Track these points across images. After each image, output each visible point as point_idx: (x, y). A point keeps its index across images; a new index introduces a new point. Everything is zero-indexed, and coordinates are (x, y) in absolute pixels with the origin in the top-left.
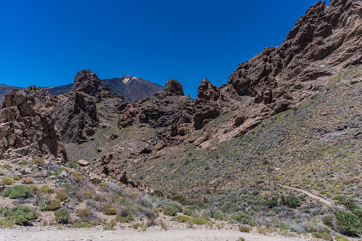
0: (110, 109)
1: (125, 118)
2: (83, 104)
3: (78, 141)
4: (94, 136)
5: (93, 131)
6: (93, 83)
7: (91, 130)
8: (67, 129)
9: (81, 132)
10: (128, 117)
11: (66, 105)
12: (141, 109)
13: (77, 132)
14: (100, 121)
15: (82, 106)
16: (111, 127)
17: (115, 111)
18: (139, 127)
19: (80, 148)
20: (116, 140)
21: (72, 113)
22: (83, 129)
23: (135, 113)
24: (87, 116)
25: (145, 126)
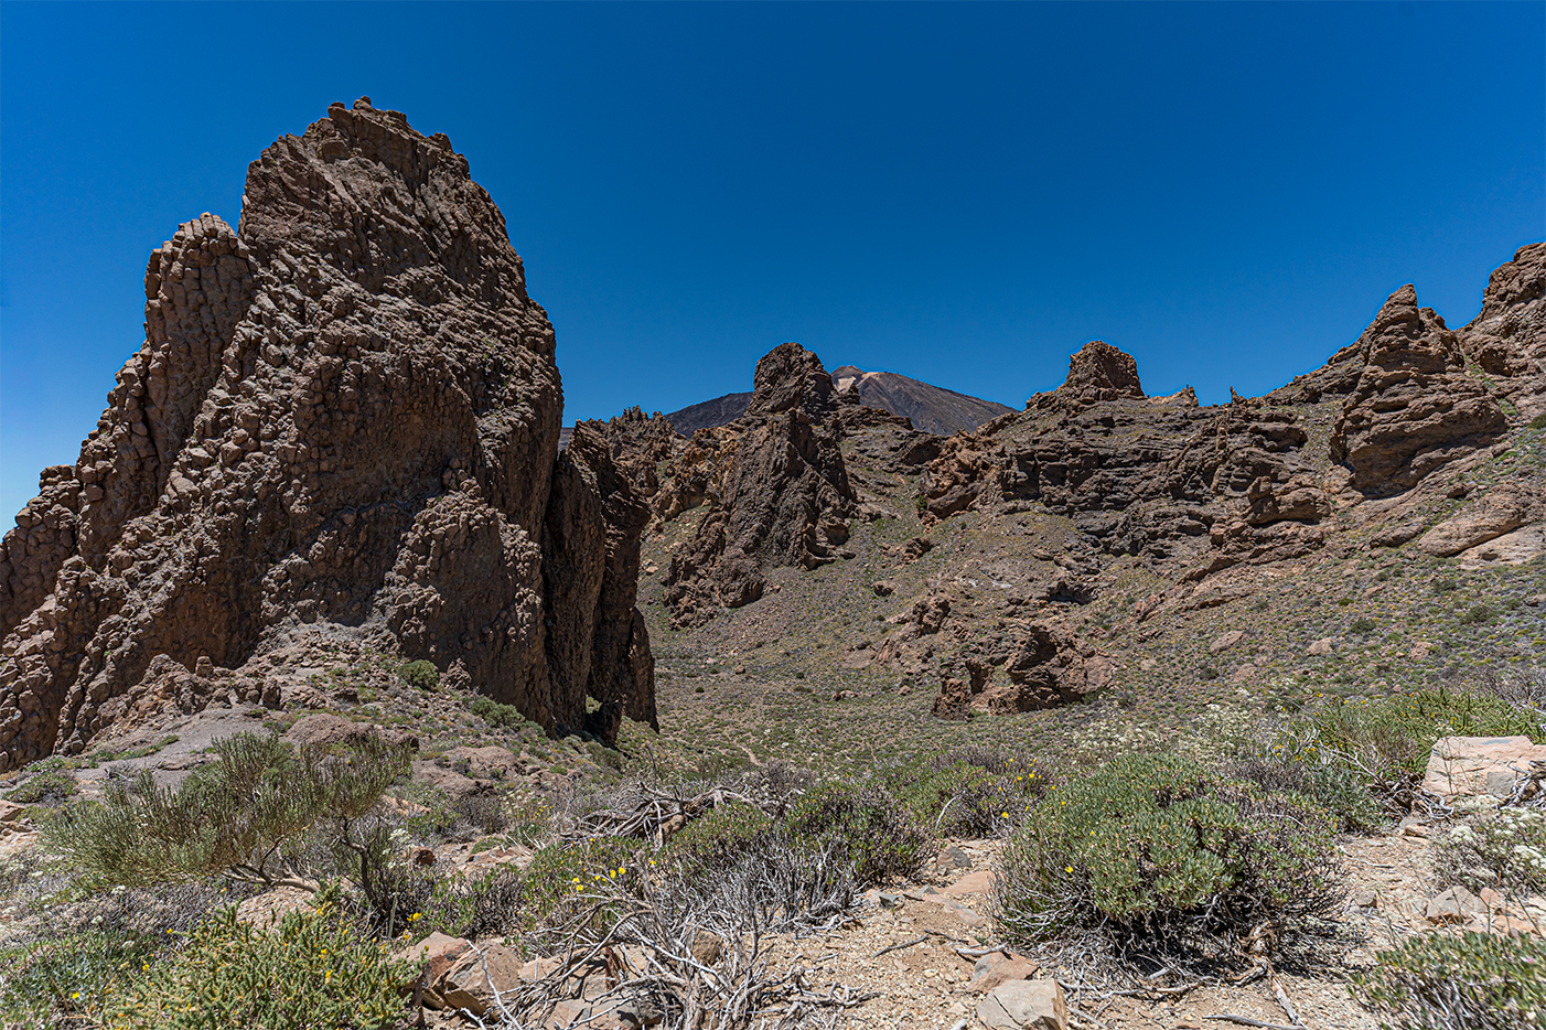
0: (878, 459)
1: (943, 486)
2: (810, 444)
3: (805, 561)
4: (849, 544)
5: (846, 530)
6: (812, 382)
7: (840, 527)
8: (772, 524)
9: (811, 533)
10: (956, 481)
11: (762, 451)
12: (997, 454)
13: (802, 534)
14: (859, 498)
15: (809, 450)
16: (894, 517)
17: (895, 467)
18: (1005, 513)
19: (816, 581)
20: (928, 556)
21: (783, 472)
22: (815, 523)
23: (978, 468)
24: (825, 483)
25: (1029, 510)
